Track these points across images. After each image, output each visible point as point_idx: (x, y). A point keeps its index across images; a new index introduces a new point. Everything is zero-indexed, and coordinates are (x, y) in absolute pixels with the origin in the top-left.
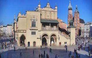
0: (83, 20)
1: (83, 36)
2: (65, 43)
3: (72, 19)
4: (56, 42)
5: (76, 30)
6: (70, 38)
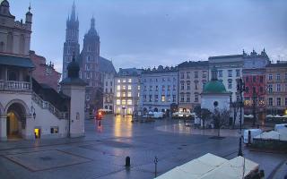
0: (111, 62)
1: (108, 110)
2: (52, 129)
3: (76, 57)
4: (24, 127)
5: (87, 91)
6: (68, 117)
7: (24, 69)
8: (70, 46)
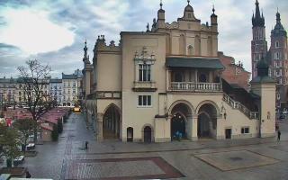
2: (243, 130)
3: (264, 56)
4: (215, 127)
5: (278, 89)
6: (259, 116)
7: (213, 70)
8: (257, 43)
